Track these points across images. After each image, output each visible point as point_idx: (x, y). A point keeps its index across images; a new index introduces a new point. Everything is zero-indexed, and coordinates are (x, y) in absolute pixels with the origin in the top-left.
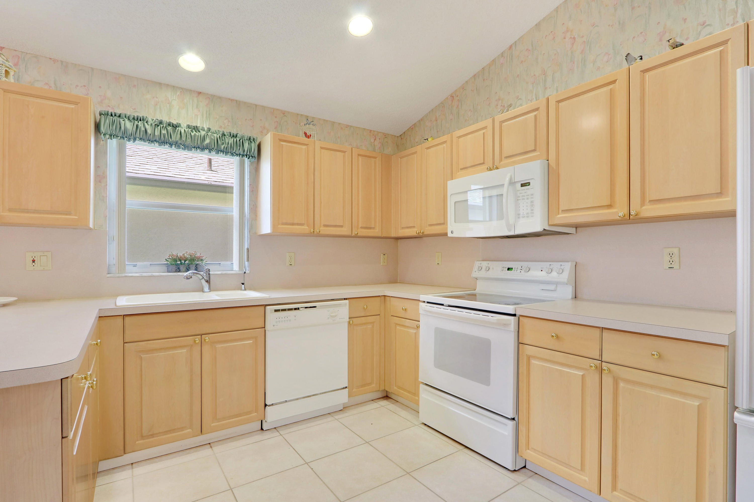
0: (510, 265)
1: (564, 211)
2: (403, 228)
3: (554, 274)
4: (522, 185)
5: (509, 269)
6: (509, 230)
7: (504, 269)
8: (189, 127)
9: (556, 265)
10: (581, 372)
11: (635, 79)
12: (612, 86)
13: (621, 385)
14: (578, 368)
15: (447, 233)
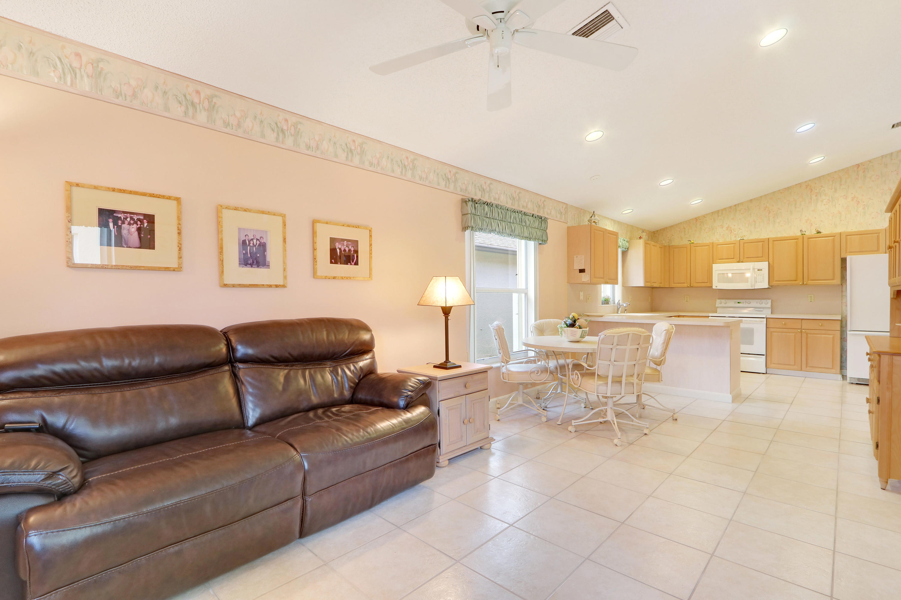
0: (740, 301)
1: (776, 281)
2: (674, 283)
3: (762, 304)
4: (758, 270)
5: (738, 303)
6: (752, 287)
7: (736, 303)
9: (764, 301)
10: (794, 334)
11: (806, 240)
12: (796, 240)
13: (809, 335)
14: (792, 333)
15: (712, 287)
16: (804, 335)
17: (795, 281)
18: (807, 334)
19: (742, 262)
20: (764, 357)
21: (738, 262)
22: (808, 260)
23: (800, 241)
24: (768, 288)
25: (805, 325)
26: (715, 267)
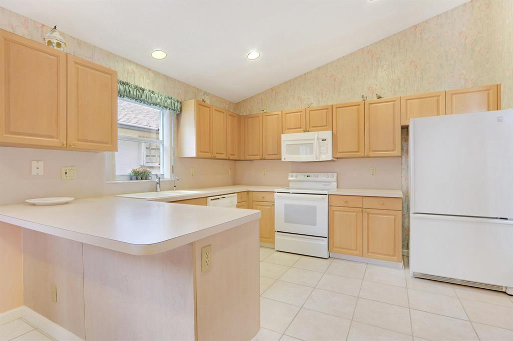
0: (308, 174)
1: (340, 152)
2: (249, 155)
3: (329, 178)
4: (323, 140)
5: (307, 176)
6: (316, 159)
7: (305, 176)
8: (149, 91)
9: (330, 174)
10: (355, 214)
11: (367, 106)
12: (358, 106)
13: (370, 215)
14: (354, 212)
15: (281, 159)
16: (365, 215)
17: (358, 152)
18: (368, 214)
19: (308, 132)
20: (327, 239)
21: (305, 132)
22: (369, 129)
23: (362, 107)
24: (332, 161)
25: (368, 203)
26: (284, 137)
